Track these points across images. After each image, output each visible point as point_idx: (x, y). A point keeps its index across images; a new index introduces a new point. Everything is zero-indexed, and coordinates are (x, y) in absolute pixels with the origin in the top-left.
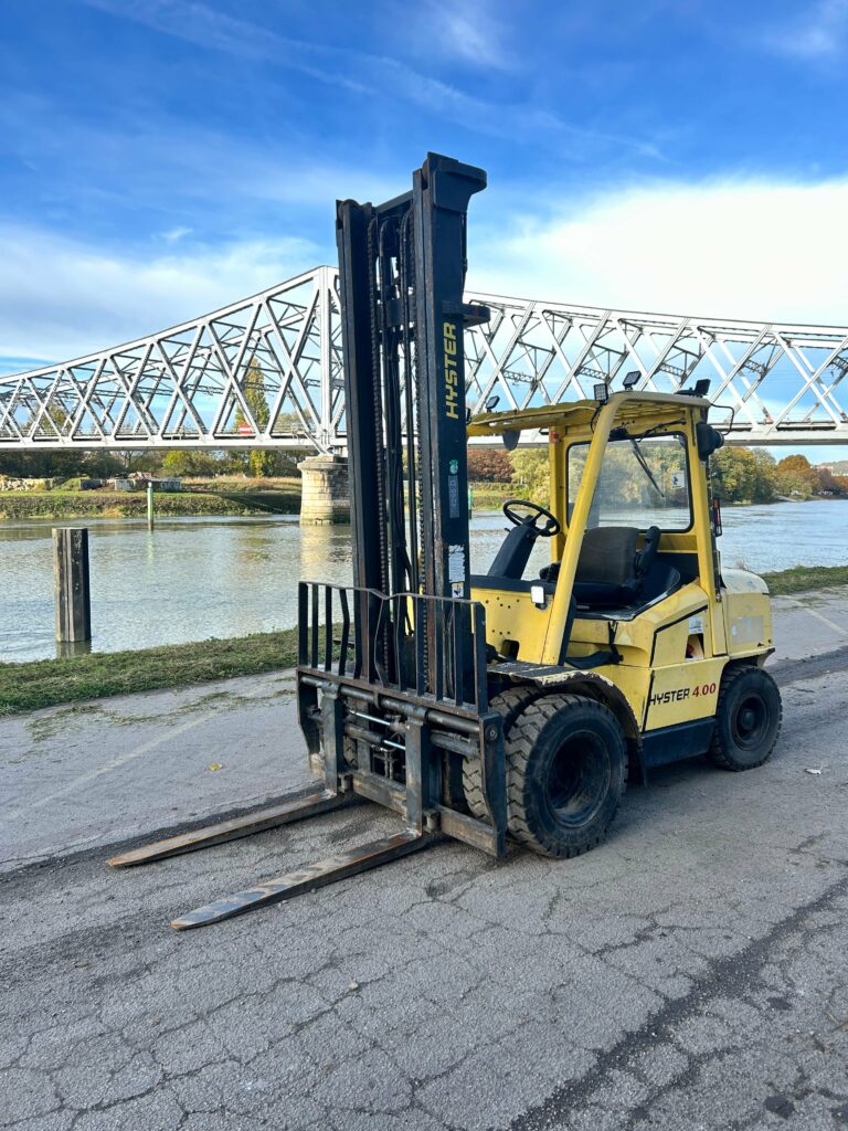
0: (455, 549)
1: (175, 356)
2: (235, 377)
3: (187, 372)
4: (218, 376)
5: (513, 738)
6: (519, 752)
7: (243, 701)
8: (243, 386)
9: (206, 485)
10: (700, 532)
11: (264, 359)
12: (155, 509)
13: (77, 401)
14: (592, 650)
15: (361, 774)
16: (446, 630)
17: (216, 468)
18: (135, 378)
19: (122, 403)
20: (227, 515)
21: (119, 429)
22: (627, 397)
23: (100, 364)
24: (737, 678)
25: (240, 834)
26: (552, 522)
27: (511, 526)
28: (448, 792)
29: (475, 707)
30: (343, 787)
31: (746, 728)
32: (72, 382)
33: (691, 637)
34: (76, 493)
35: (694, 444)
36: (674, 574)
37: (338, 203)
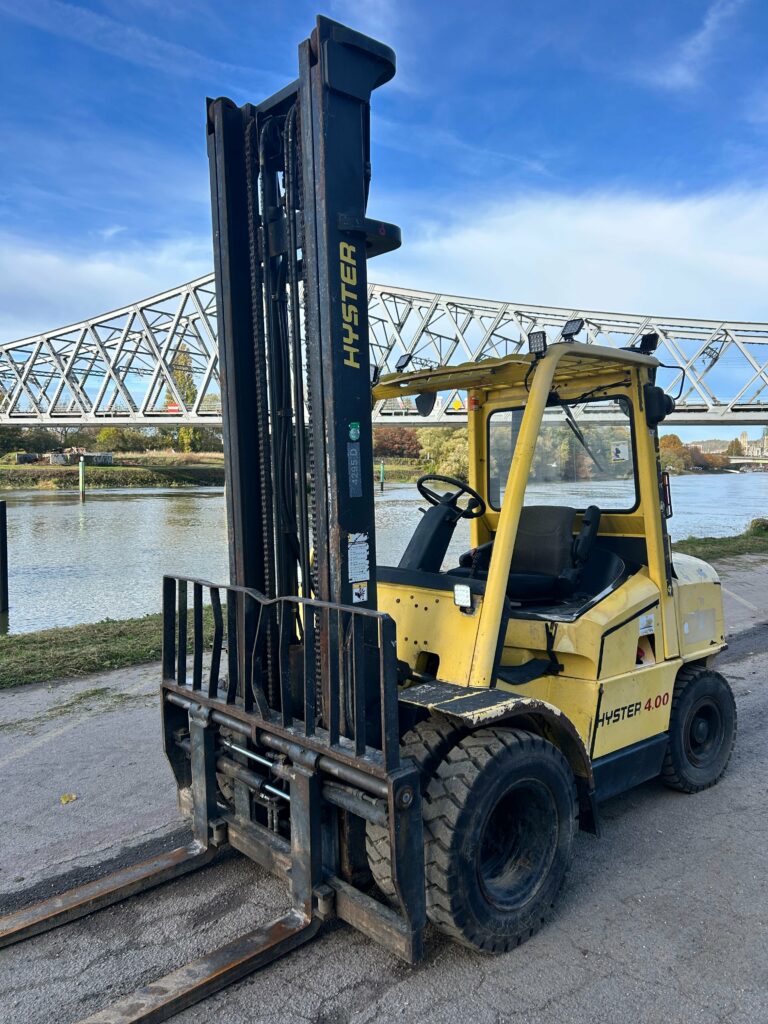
0: (356, 538)
1: (108, 340)
2: (164, 359)
3: (119, 355)
4: (148, 359)
5: (434, 796)
6: (442, 817)
7: (124, 698)
8: (171, 368)
9: (137, 460)
10: (648, 511)
11: (191, 343)
12: (87, 481)
13: (14, 381)
14: (526, 658)
15: (238, 823)
16: (345, 645)
17: (147, 443)
18: (70, 360)
19: (57, 382)
20: (156, 487)
21: (54, 407)
22: (568, 348)
23: (36, 346)
24: (690, 684)
25: (70, 917)
26: (477, 501)
27: (427, 506)
28: (346, 858)
29: (381, 754)
30: (216, 839)
31: (699, 740)
32: (9, 362)
33: (641, 639)
34: (12, 467)
35: (641, 410)
36: (617, 562)
37: (209, 101)
